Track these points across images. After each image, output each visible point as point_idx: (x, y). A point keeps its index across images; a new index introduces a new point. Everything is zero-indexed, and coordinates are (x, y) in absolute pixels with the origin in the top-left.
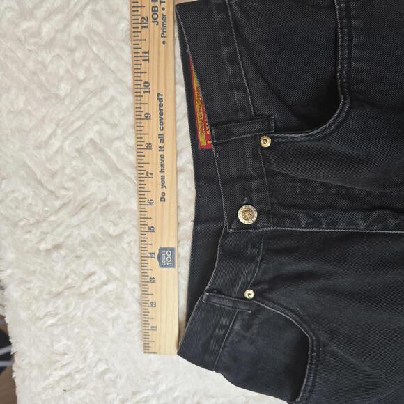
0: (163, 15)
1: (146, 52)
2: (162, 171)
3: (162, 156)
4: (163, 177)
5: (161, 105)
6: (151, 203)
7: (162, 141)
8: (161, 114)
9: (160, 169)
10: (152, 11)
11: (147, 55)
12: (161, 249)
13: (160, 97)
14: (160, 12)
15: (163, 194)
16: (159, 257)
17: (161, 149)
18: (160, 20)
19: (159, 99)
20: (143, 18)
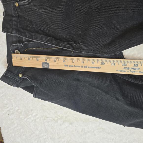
0: (126, 71)
1: (115, 64)
2: (75, 66)
3: (80, 67)
4: (73, 66)
5: (96, 68)
6: (64, 61)
7: (85, 67)
8: (94, 68)
9: (75, 65)
10: (128, 68)
11: (114, 64)
12: (48, 64)
13: (99, 68)
14: (127, 70)
15: (67, 66)
16: (45, 63)
17: (82, 67)
18: (125, 70)
19: (99, 67)
20: (126, 64)
